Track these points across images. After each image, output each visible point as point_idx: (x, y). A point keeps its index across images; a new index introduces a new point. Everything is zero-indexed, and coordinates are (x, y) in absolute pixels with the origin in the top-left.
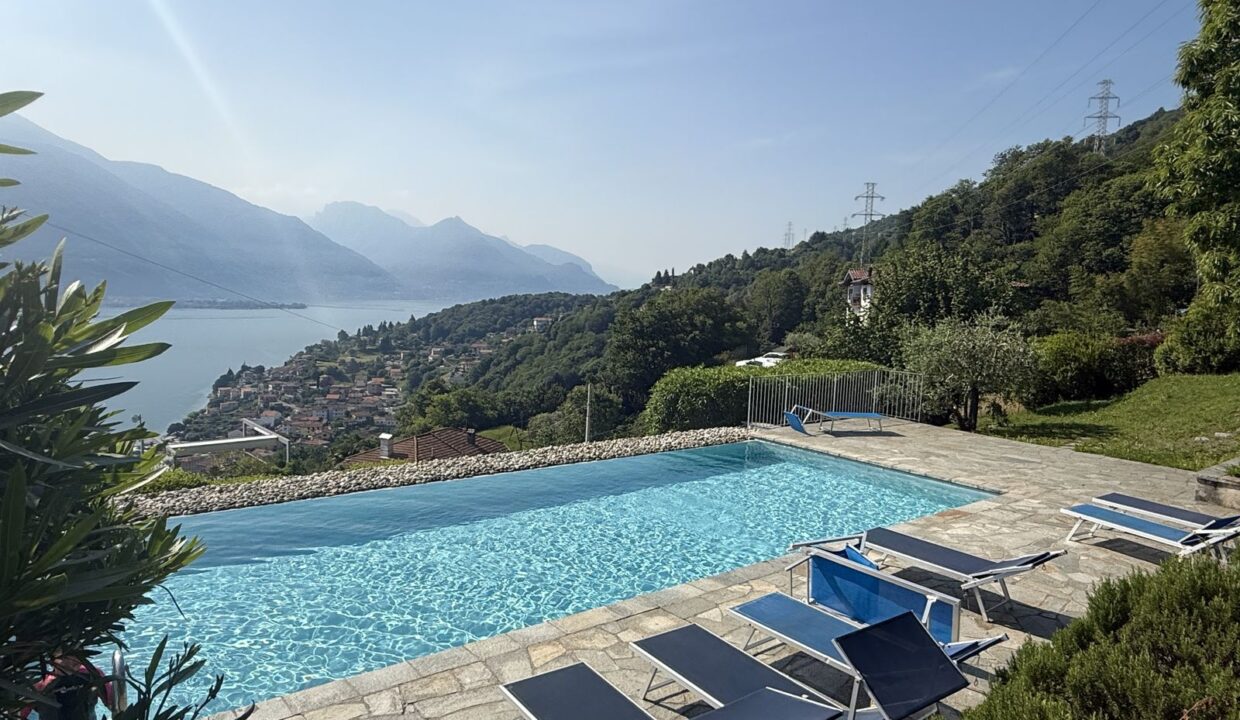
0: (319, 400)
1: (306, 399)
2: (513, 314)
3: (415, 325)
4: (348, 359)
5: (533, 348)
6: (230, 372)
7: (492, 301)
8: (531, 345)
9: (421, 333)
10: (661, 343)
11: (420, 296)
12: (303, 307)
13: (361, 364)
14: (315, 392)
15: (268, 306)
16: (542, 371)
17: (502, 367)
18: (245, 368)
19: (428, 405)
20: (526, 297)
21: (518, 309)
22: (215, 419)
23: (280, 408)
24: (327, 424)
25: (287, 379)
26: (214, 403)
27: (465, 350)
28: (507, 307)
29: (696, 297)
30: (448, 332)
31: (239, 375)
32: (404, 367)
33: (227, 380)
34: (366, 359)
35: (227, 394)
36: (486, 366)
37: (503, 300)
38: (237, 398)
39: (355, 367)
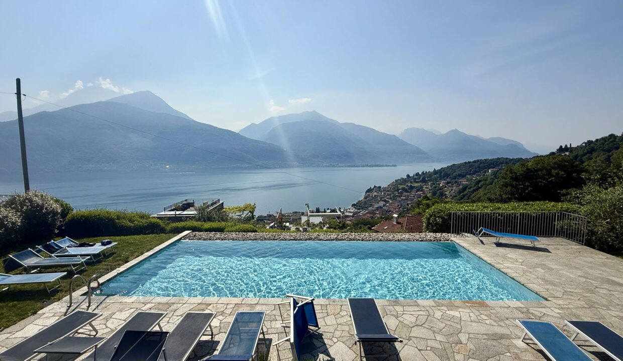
0: (399, 199)
1: (394, 198)
2: (479, 167)
3: (435, 172)
4: (409, 184)
5: (487, 182)
6: (371, 188)
7: (469, 162)
8: (486, 180)
9: (438, 175)
10: (527, 184)
11: (438, 161)
12: (395, 166)
13: (414, 187)
14: (397, 196)
15: (383, 166)
16: (490, 192)
17: (472, 189)
18: (375, 187)
19: (421, 205)
20: (486, 160)
21: (482, 165)
22: (365, 203)
23: (385, 201)
24: (400, 208)
25: (388, 191)
26: (365, 198)
27: (456, 182)
28: (476, 165)
29: (554, 161)
30: (449, 175)
31: (373, 189)
32: (430, 188)
33: (369, 190)
34: (416, 185)
35: (369, 195)
36: (464, 189)
37: (475, 162)
38: (372, 197)
39: (411, 188)
